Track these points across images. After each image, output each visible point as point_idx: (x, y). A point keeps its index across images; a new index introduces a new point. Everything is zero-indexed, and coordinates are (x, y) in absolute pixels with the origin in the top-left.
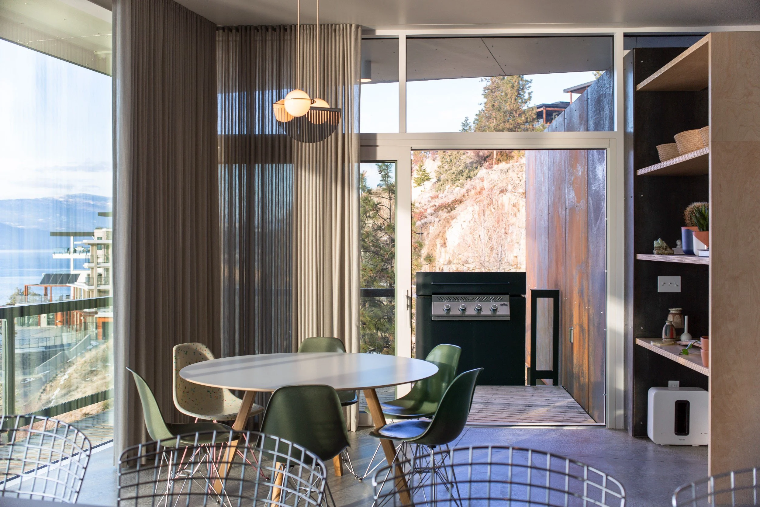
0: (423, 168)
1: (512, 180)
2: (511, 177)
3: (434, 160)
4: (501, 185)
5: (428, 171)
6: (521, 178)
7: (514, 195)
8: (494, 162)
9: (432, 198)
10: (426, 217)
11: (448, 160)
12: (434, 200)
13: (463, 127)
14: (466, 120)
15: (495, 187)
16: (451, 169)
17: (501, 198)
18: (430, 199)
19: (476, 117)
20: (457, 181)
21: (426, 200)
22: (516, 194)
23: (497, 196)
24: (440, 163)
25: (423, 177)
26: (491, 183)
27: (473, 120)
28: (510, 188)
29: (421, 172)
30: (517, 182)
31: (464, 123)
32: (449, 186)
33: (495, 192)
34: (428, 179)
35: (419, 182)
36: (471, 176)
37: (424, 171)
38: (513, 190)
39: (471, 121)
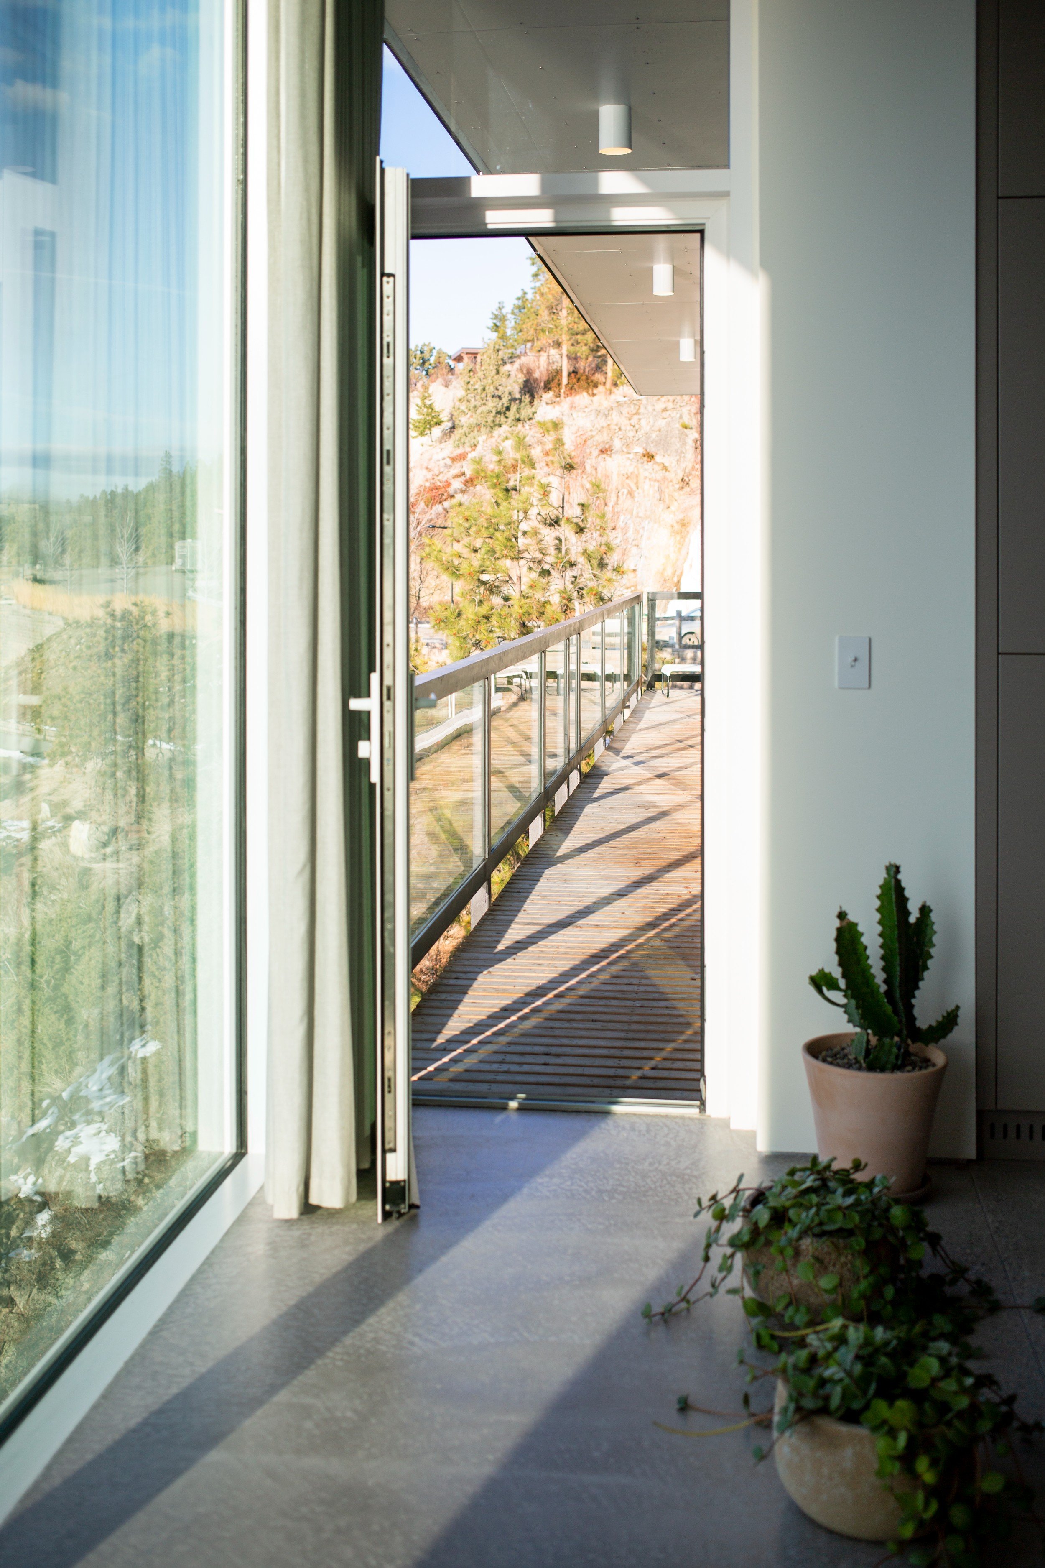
0: (428, 402)
1: (620, 429)
2: (617, 425)
3: (447, 386)
4: (598, 438)
5: (437, 408)
6: (637, 427)
7: (628, 458)
8: (562, 391)
9: (453, 459)
10: (452, 496)
11: (478, 386)
12: (457, 464)
13: (495, 321)
14: (500, 308)
15: (589, 442)
16: (485, 404)
17: (602, 464)
18: (448, 462)
19: (516, 302)
20: (497, 428)
21: (442, 463)
22: (631, 456)
23: (594, 460)
24: (461, 393)
25: (429, 418)
26: (578, 434)
27: (512, 307)
28: (617, 444)
29: (425, 410)
30: (631, 434)
31: (497, 313)
32: (484, 437)
33: (588, 451)
34: (438, 423)
35: (422, 429)
36: (522, 418)
37: (431, 407)
38: (625, 450)
39: (507, 309)
